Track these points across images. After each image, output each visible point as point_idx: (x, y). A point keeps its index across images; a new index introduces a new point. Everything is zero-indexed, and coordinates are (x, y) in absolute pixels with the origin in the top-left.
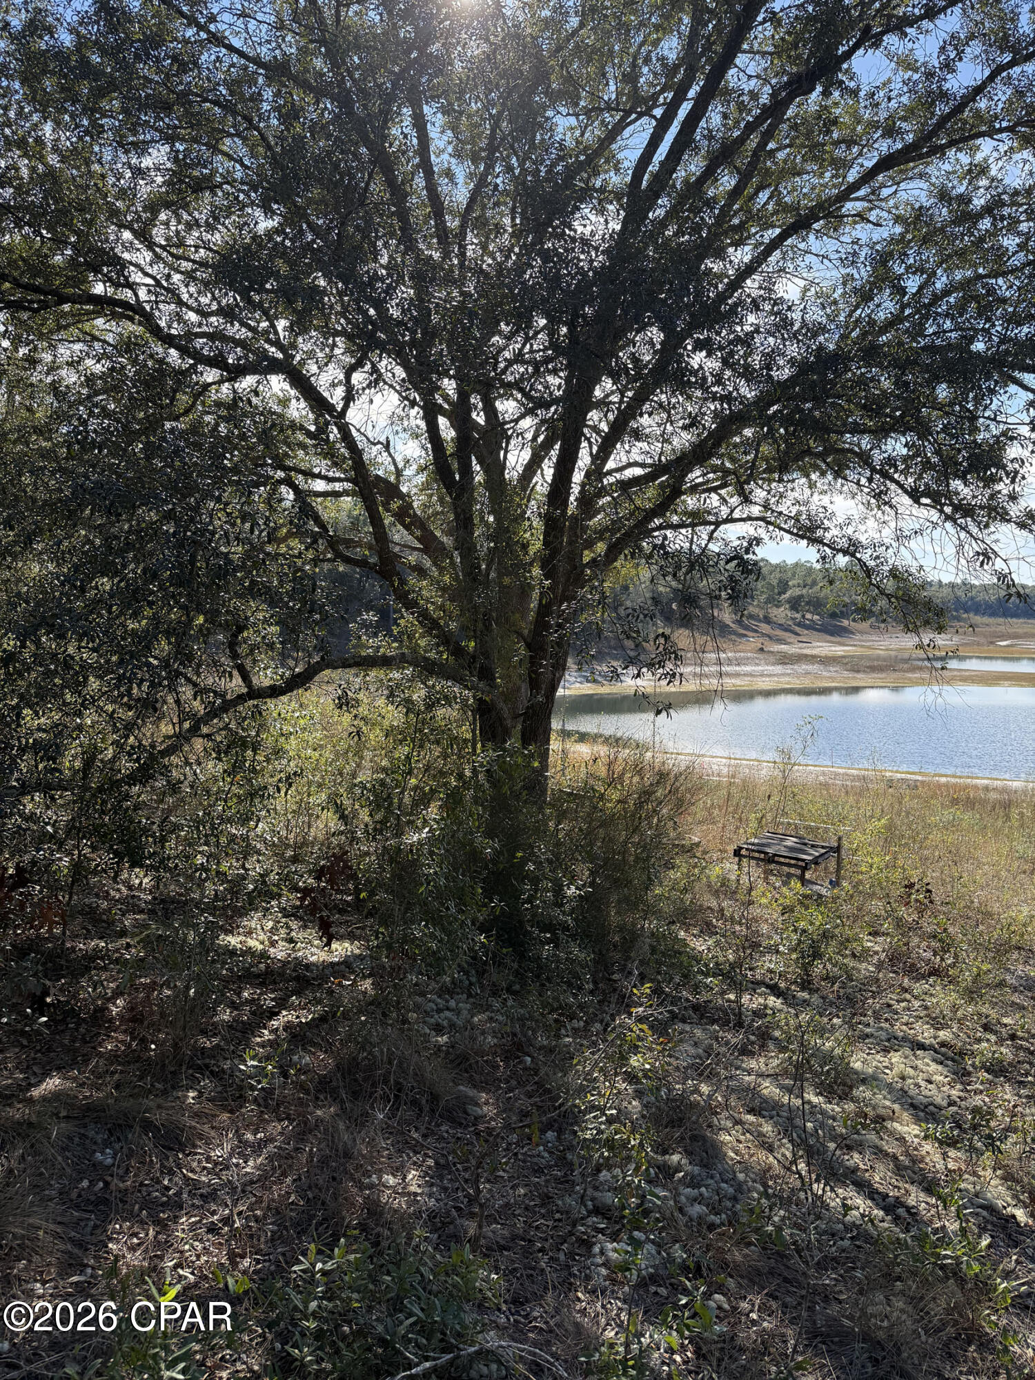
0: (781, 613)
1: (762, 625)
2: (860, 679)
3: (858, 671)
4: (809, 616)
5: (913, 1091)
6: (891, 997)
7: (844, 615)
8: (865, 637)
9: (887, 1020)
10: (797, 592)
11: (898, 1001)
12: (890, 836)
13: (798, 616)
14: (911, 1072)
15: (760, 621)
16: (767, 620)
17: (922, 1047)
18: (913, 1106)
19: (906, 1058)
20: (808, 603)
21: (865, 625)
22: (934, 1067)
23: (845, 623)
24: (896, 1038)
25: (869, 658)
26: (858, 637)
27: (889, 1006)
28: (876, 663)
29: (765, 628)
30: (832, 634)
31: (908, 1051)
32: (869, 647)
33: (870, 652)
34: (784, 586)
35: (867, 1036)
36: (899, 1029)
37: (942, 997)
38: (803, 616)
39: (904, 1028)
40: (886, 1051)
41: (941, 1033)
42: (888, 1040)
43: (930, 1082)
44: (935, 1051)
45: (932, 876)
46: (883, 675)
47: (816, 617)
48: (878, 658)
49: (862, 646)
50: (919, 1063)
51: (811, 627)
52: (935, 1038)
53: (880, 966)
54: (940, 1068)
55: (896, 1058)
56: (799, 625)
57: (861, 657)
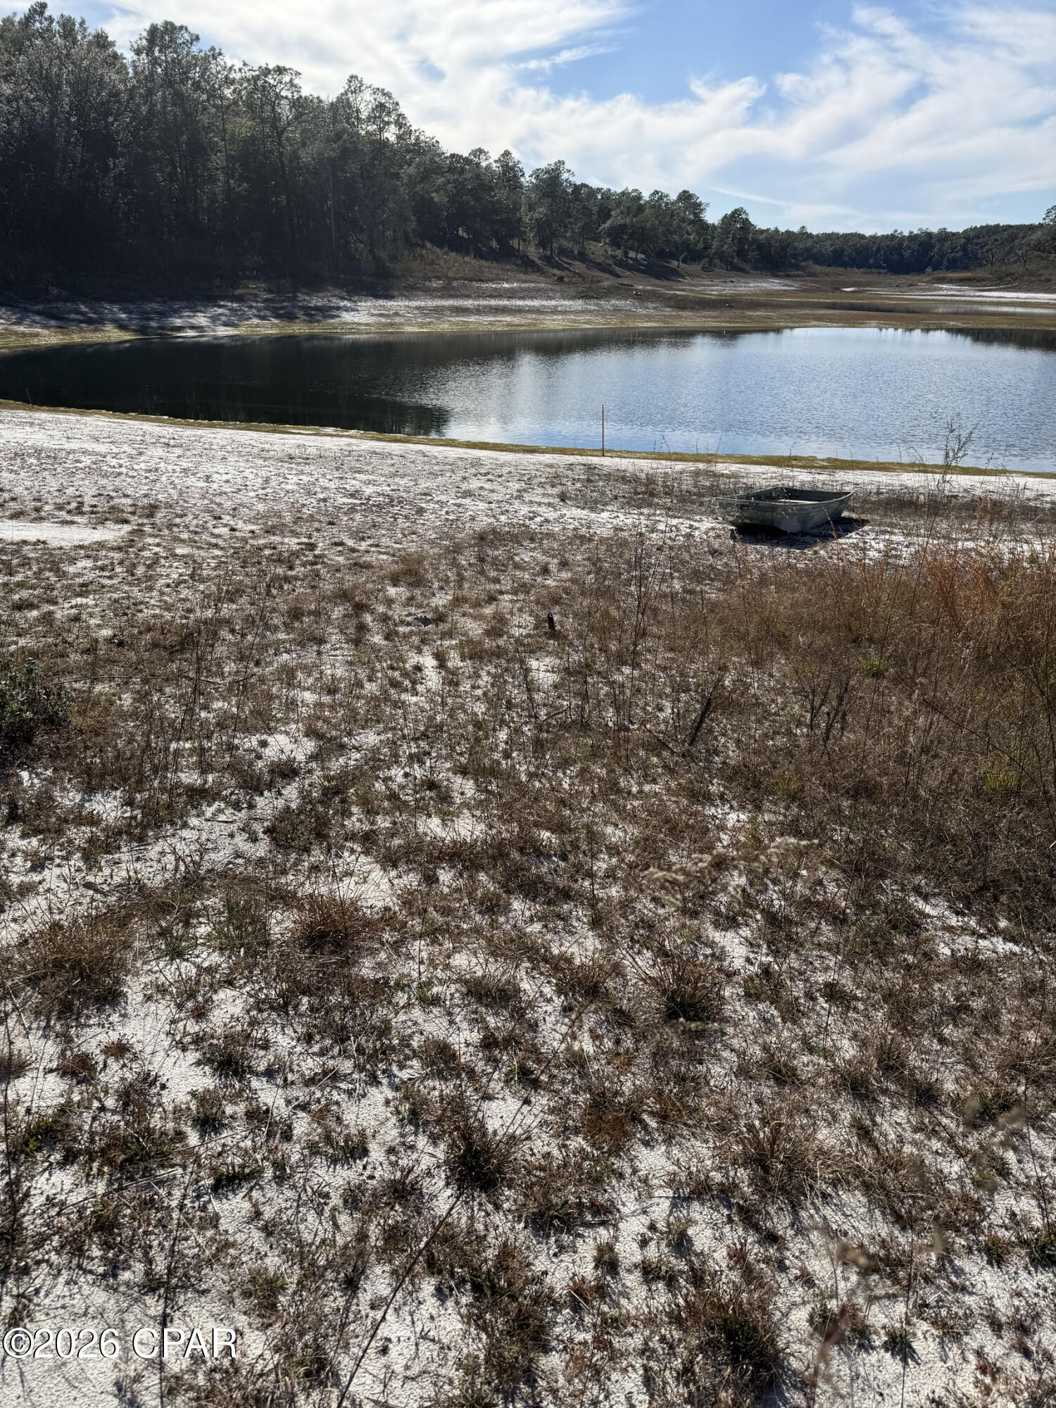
0: (599, 249)
1: (576, 263)
4: (632, 254)
7: (673, 256)
8: (695, 281)
10: (620, 221)
13: (619, 253)
15: (574, 259)
16: (582, 257)
20: (632, 235)
21: (696, 267)
23: (674, 264)
26: (688, 280)
29: (578, 266)
30: (658, 278)
34: (604, 213)
38: (626, 253)
47: (641, 256)
51: (635, 267)
56: (620, 263)
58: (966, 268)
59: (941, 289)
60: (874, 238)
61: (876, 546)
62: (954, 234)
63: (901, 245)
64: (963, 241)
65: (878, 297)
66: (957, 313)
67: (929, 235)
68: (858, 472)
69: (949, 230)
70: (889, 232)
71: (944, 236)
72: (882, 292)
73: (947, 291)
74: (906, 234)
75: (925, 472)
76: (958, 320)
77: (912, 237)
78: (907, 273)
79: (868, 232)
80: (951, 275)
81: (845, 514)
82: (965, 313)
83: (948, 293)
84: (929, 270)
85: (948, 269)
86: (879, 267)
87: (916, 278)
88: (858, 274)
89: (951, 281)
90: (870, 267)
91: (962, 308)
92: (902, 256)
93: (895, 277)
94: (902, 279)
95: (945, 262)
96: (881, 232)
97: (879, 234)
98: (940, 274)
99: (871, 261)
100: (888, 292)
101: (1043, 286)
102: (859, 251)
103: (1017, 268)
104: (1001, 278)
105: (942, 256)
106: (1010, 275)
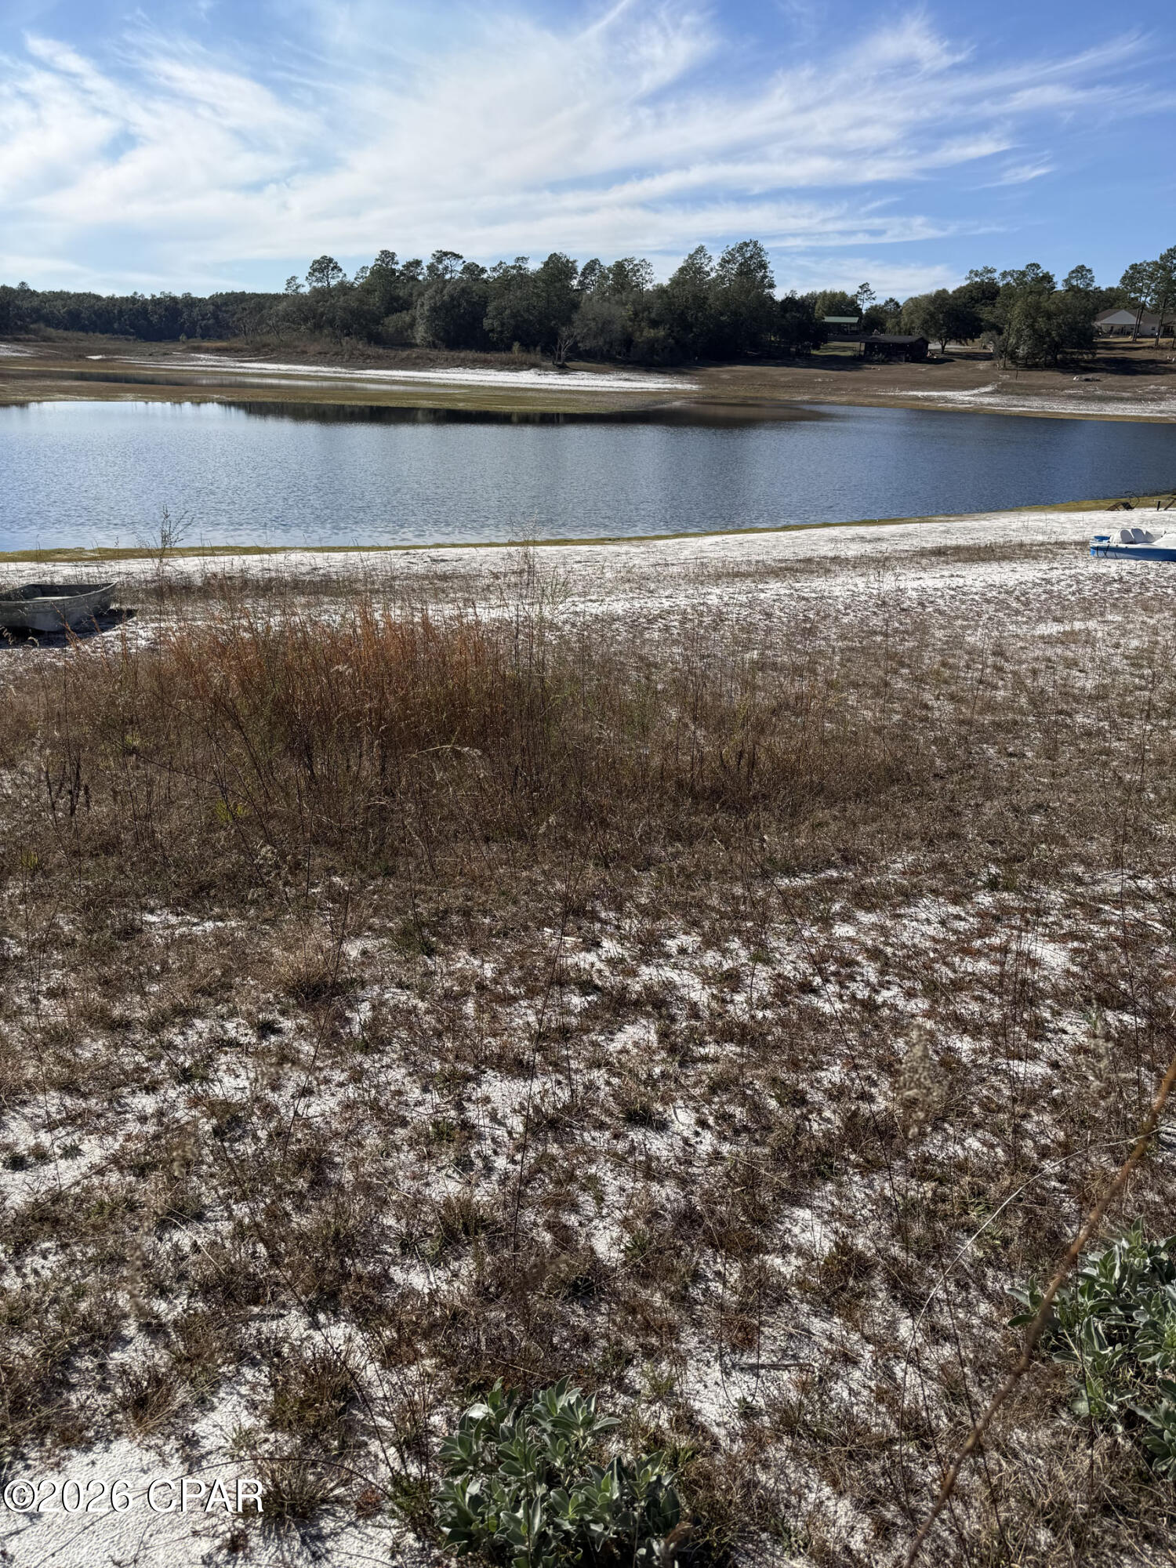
58: (220, 337)
59: (199, 359)
60: (112, 300)
61: (144, 635)
62: (200, 300)
63: (145, 311)
64: (211, 308)
65: (131, 366)
66: (221, 386)
67: (174, 299)
68: (131, 561)
69: (194, 295)
70: (128, 294)
71: (190, 302)
72: (135, 361)
73: (205, 362)
74: (148, 297)
75: (204, 555)
76: (221, 393)
77: (156, 302)
78: (159, 340)
79: (104, 293)
80: (206, 344)
81: (113, 607)
82: (230, 386)
83: (205, 363)
84: (183, 337)
85: (203, 337)
86: (125, 332)
87: (171, 346)
88: (101, 340)
89: (207, 351)
90: (114, 332)
91: (227, 380)
92: (150, 322)
93: (147, 344)
94: (155, 347)
95: (199, 330)
96: (119, 294)
97: (117, 296)
98: (195, 342)
99: (116, 326)
100: (141, 361)
101: (301, 357)
102: (99, 314)
103: (271, 339)
104: (258, 349)
105: (194, 323)
106: (265, 346)
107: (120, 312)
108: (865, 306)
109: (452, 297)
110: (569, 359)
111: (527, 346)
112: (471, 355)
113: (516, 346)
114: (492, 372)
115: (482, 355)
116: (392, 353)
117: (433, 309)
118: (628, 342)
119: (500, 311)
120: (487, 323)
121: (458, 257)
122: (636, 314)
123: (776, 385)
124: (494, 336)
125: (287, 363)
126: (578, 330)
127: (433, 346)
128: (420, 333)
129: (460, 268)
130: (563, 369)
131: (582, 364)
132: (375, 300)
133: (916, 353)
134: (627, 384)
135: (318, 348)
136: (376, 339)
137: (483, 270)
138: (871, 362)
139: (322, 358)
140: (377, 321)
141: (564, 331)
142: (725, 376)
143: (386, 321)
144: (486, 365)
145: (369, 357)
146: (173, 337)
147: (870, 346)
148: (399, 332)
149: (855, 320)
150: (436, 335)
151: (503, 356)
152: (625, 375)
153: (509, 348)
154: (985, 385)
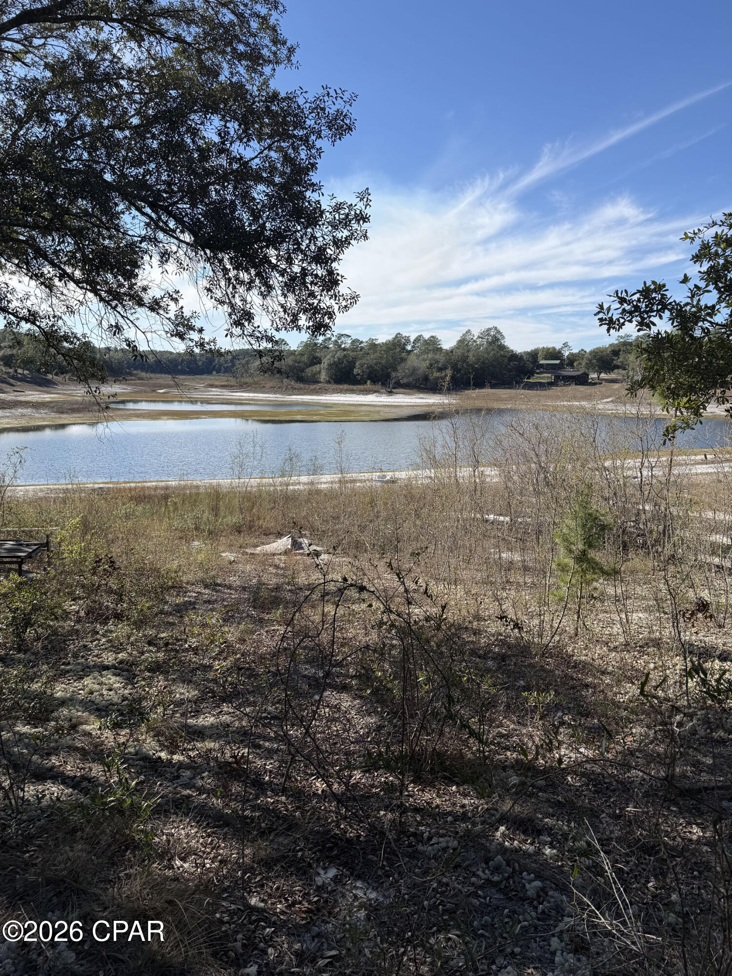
2: (65, 419)
3: (62, 413)
4: (20, 371)
5: (98, 699)
6: (86, 642)
7: (48, 371)
8: (66, 387)
9: (83, 657)
10: (8, 351)
11: (92, 642)
12: (85, 527)
13: (11, 371)
14: (97, 687)
17: (106, 668)
18: (98, 710)
19: (95, 679)
22: (113, 679)
23: (49, 376)
24: (88, 667)
25: (70, 403)
26: (60, 387)
27: (85, 646)
28: (75, 406)
30: (40, 385)
31: (96, 674)
32: (69, 395)
33: (70, 398)
35: (68, 672)
36: (92, 660)
37: (120, 630)
38: (16, 371)
39: (95, 658)
40: (81, 678)
41: (120, 655)
42: (83, 670)
43: (110, 690)
44: (116, 668)
45: (116, 550)
46: (81, 415)
47: (26, 372)
48: (77, 403)
49: (64, 394)
50: (103, 679)
51: (23, 379)
52: (116, 659)
53: (79, 621)
54: (118, 678)
55: (87, 681)
56: (12, 378)
57: (64, 402)
59: (212, 391)
63: (195, 359)
84: (214, 373)
92: (197, 365)
95: (222, 369)
99: (180, 367)
101: (262, 389)
102: (171, 361)
103: (249, 380)
104: (241, 386)
105: (221, 365)
106: (246, 383)
107: (182, 360)
108: (566, 354)
109: (339, 359)
110: (394, 388)
111: (374, 382)
112: (346, 386)
113: (369, 382)
114: (354, 395)
115: (351, 387)
116: (307, 386)
117: (330, 365)
118: (426, 378)
119: (362, 366)
120: (355, 371)
121: (349, 336)
122: (431, 365)
123: (499, 399)
124: (359, 377)
125: (255, 392)
126: (399, 374)
127: (329, 382)
128: (323, 376)
129: (350, 342)
130: (390, 393)
131: (402, 390)
132: (305, 359)
133: (582, 380)
134: (421, 401)
135: (271, 384)
136: (300, 379)
137: (362, 342)
138: (557, 386)
139: (273, 390)
140: (303, 371)
141: (393, 374)
142: (474, 395)
143: (307, 370)
144: (352, 391)
145: (295, 389)
146: (209, 372)
147: (557, 378)
148: (314, 375)
149: (558, 362)
150: (331, 377)
151: (361, 387)
152: (422, 396)
153: (366, 383)
154: (608, 397)
